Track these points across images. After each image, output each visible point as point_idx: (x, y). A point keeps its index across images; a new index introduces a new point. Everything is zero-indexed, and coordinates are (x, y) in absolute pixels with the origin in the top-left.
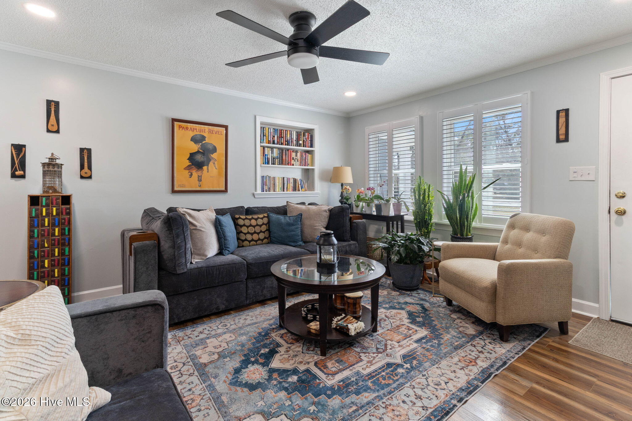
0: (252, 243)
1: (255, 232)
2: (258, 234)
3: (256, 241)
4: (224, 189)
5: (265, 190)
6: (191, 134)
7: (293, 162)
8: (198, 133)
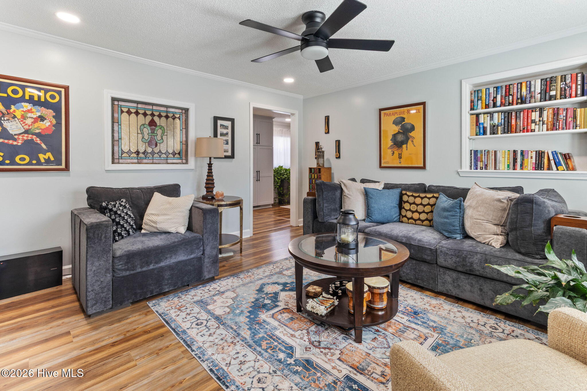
0: (410, 221)
1: (416, 211)
2: (420, 213)
3: (415, 220)
4: (422, 165)
5: (479, 167)
6: (393, 118)
7: (533, 126)
8: (399, 116)
